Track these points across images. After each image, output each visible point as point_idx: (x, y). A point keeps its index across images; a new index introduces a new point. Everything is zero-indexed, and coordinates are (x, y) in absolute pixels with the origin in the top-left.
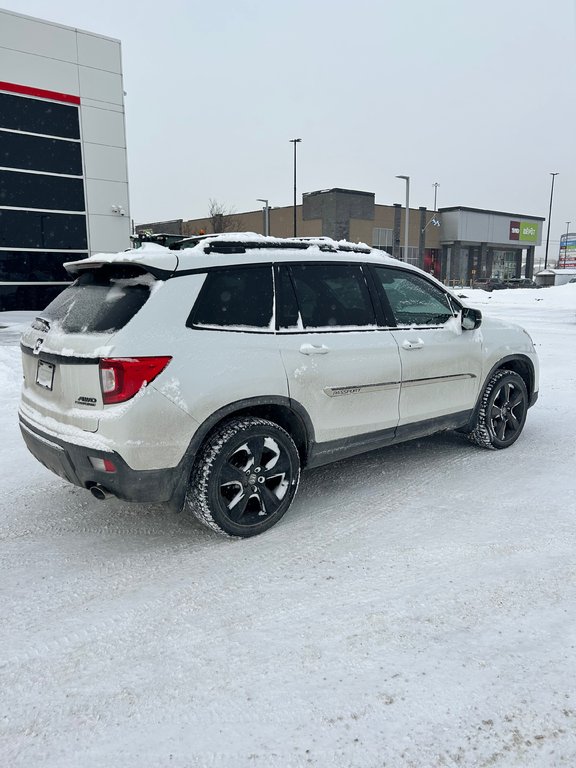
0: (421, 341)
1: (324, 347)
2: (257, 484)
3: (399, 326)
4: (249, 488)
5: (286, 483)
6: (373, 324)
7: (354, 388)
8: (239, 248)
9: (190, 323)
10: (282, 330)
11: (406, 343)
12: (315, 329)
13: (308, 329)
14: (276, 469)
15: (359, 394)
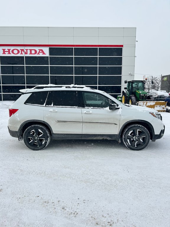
0: (91, 112)
1: (56, 110)
2: (37, 139)
3: (85, 107)
4: (35, 140)
5: (44, 141)
6: (76, 106)
7: (65, 122)
8: (42, 88)
9: (25, 103)
10: (47, 106)
11: (85, 112)
12: (56, 106)
13: (54, 106)
14: (41, 137)
15: (66, 123)
